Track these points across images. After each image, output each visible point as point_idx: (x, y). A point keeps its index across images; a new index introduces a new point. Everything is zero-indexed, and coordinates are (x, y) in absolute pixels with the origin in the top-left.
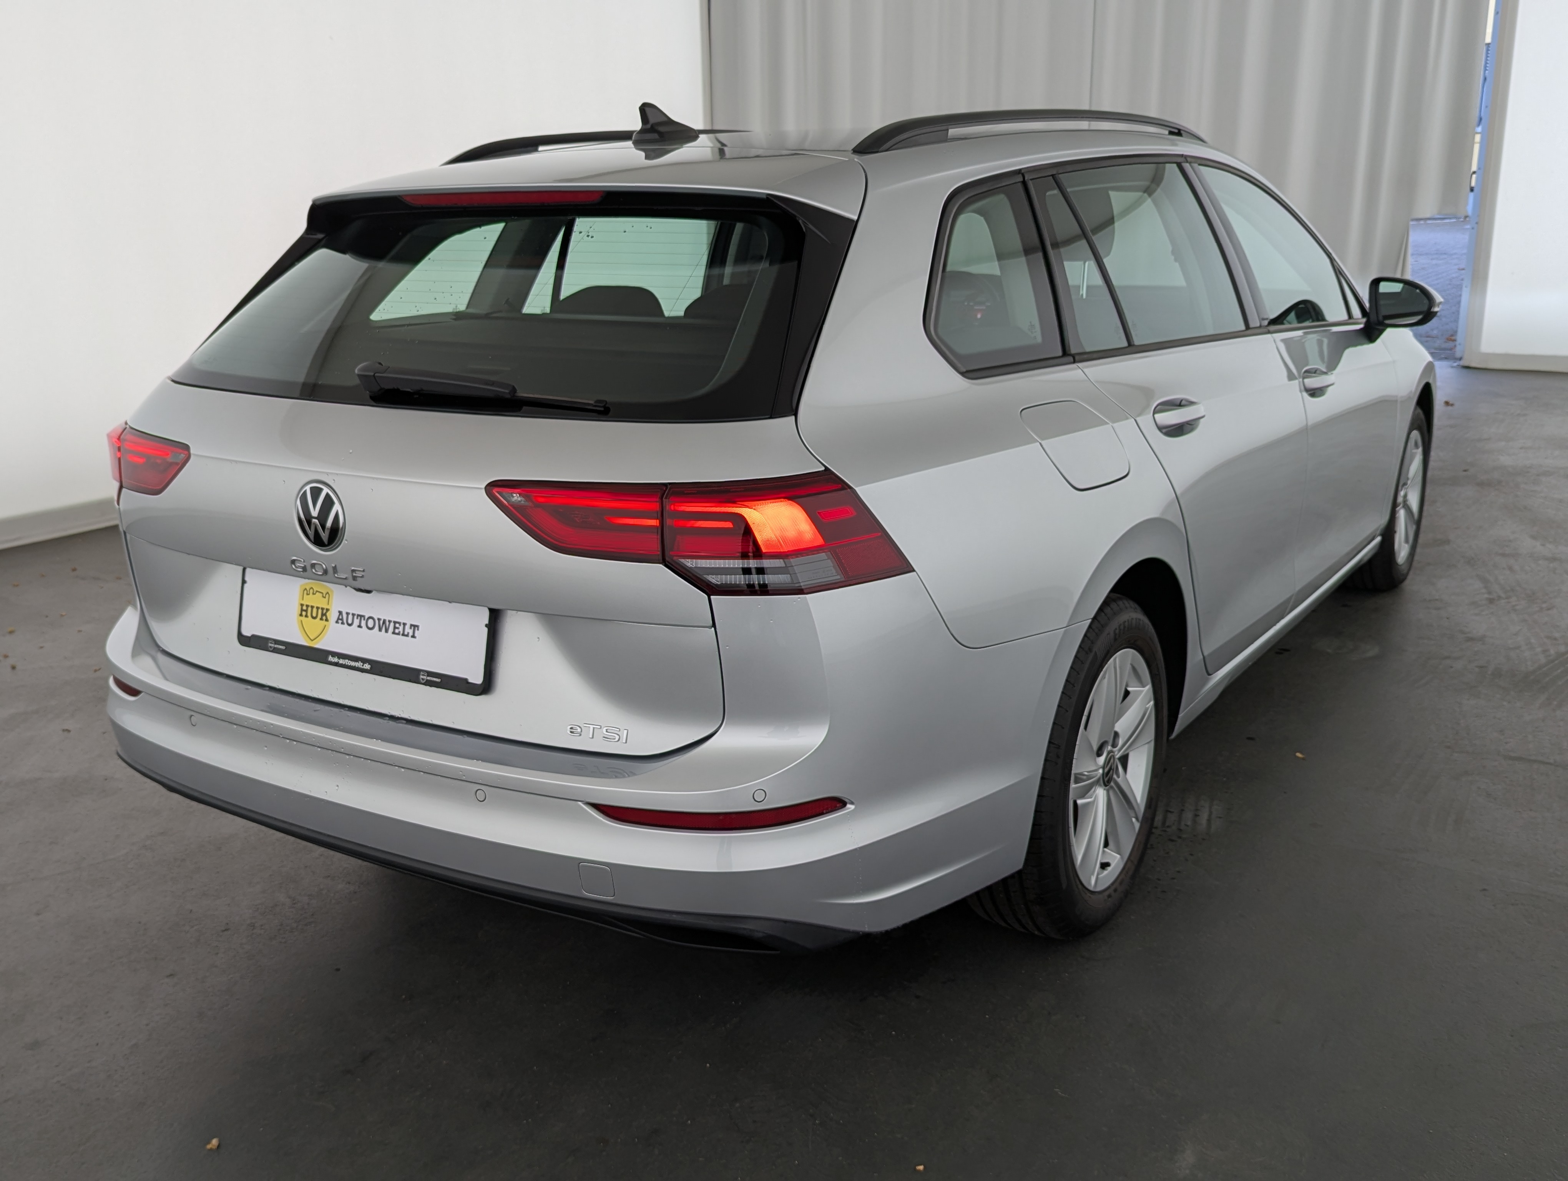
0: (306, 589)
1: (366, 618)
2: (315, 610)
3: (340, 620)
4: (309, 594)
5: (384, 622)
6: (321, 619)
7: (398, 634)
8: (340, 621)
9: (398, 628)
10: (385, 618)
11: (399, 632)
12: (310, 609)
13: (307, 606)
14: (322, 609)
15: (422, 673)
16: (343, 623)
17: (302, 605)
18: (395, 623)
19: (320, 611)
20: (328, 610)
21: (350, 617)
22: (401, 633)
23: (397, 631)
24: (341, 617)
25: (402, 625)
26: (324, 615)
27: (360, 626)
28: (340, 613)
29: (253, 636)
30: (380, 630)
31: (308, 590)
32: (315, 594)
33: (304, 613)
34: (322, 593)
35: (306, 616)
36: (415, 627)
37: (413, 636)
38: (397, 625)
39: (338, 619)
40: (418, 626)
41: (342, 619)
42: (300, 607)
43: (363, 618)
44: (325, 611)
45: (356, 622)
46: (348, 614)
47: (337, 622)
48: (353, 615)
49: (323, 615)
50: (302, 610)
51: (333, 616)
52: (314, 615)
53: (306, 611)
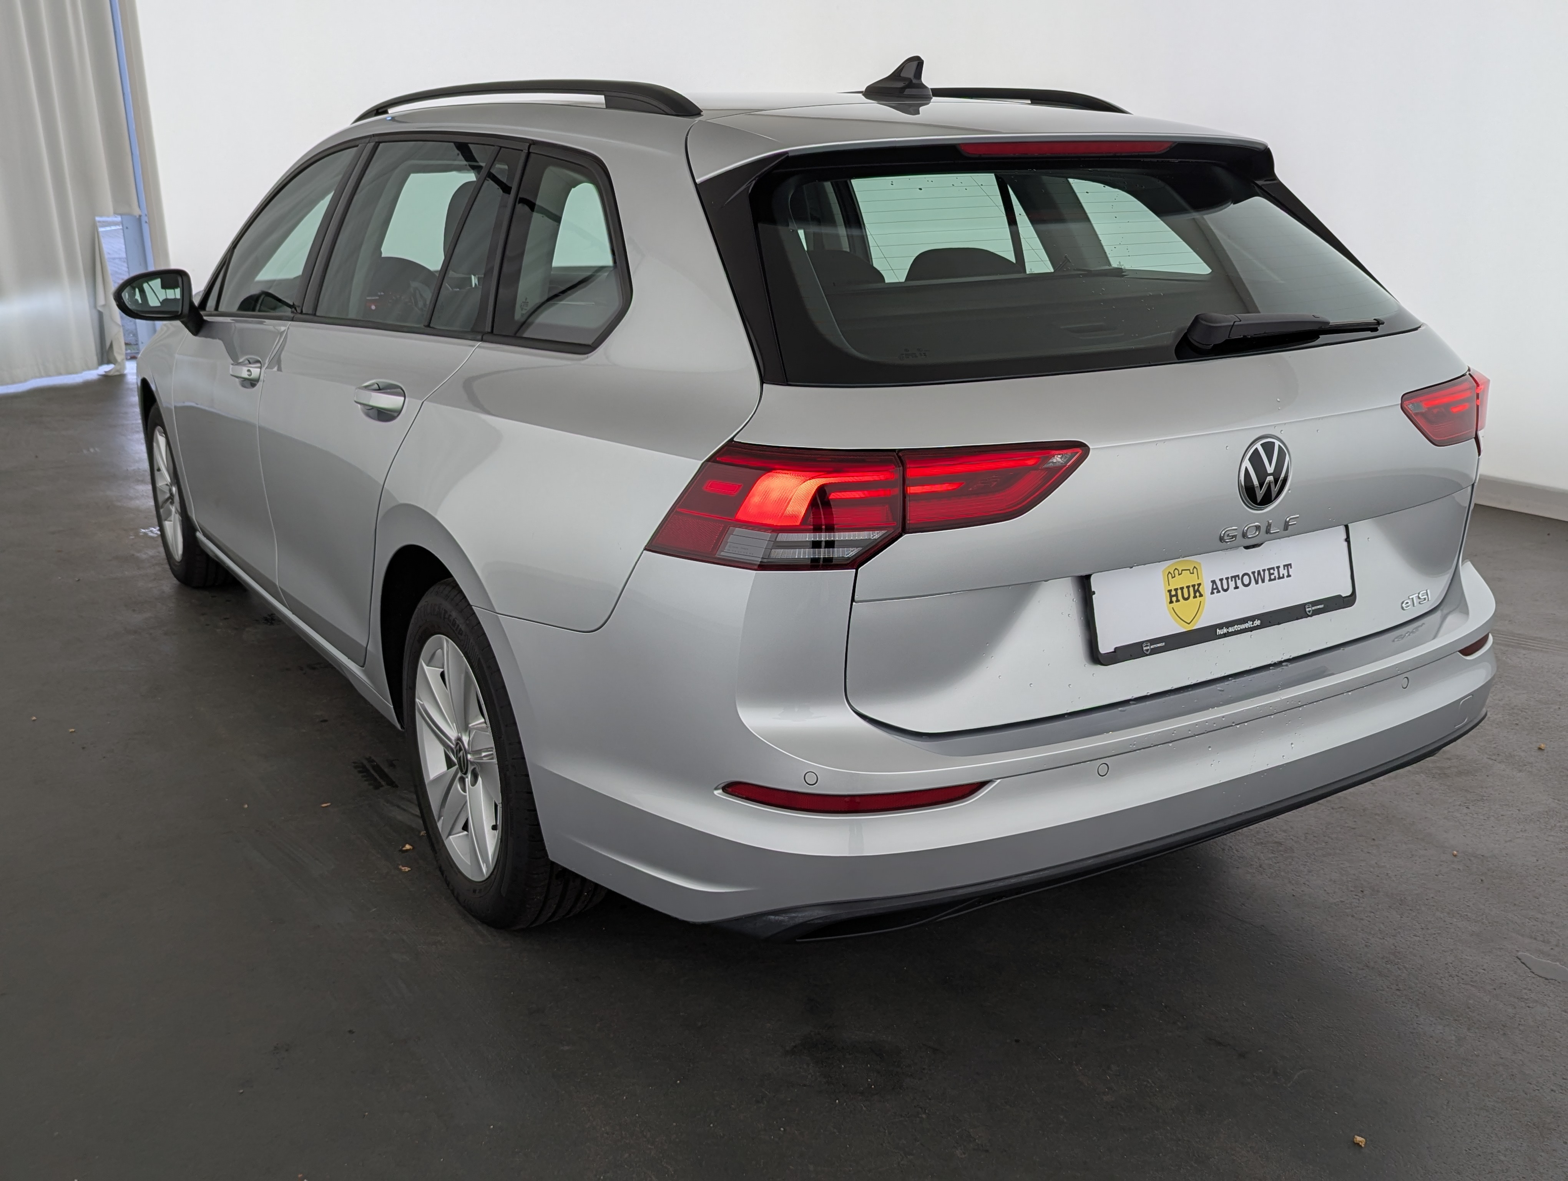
0: (1169, 573)
1: (1240, 577)
2: (1185, 590)
3: (1215, 589)
4: (1175, 577)
5: (1259, 572)
6: (1195, 597)
7: (1275, 579)
8: (1215, 591)
9: (1273, 574)
10: (1258, 570)
11: (1275, 577)
12: (1179, 592)
13: (1176, 590)
14: (1194, 586)
15: (1307, 607)
16: (1219, 592)
17: (1170, 591)
18: (1269, 569)
19: (1191, 589)
20: (1199, 585)
21: (1225, 582)
22: (1277, 577)
23: (1273, 577)
24: (1215, 587)
25: (1276, 570)
26: (1197, 591)
27: (1236, 587)
28: (1214, 582)
29: (1116, 649)
30: (1257, 583)
31: (1172, 573)
32: (1181, 574)
33: (1174, 599)
34: (1189, 570)
35: (1178, 601)
36: (1288, 566)
37: (1289, 576)
38: (1272, 571)
39: (1213, 589)
40: (1290, 565)
41: (1217, 588)
42: (1168, 593)
43: (1237, 578)
44: (1196, 587)
45: (1232, 584)
46: (1221, 580)
47: (1212, 593)
48: (1227, 579)
49: (1195, 592)
50: (1171, 596)
51: (1206, 588)
52: (1186, 596)
53: (1176, 595)
